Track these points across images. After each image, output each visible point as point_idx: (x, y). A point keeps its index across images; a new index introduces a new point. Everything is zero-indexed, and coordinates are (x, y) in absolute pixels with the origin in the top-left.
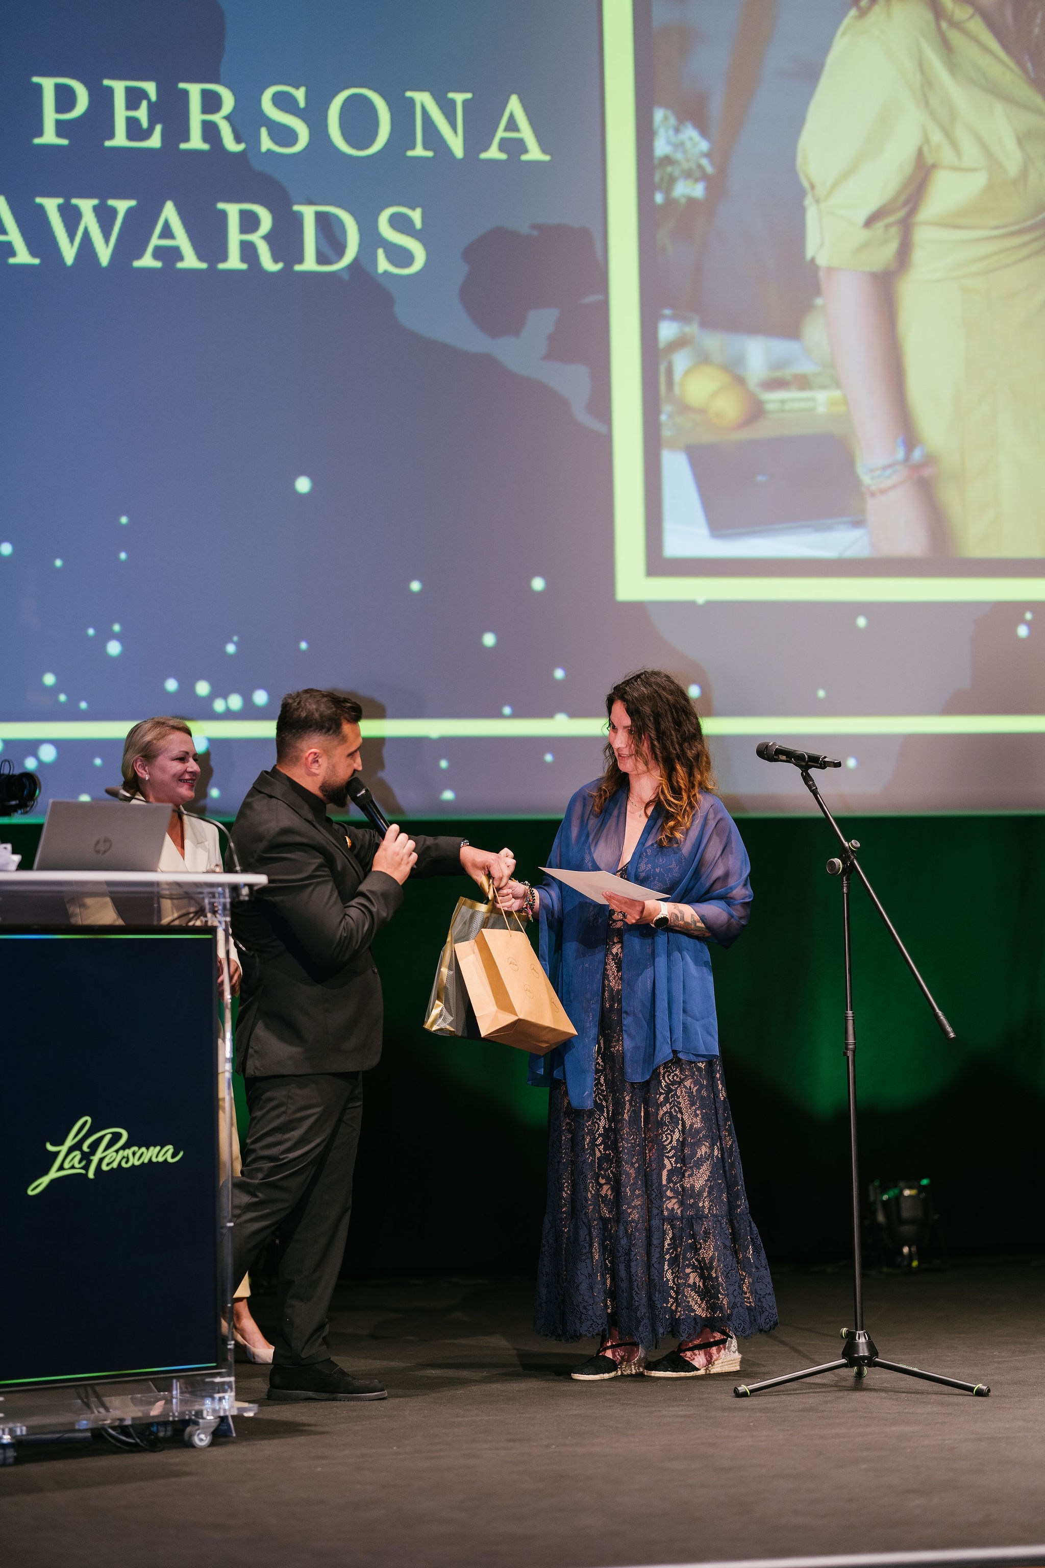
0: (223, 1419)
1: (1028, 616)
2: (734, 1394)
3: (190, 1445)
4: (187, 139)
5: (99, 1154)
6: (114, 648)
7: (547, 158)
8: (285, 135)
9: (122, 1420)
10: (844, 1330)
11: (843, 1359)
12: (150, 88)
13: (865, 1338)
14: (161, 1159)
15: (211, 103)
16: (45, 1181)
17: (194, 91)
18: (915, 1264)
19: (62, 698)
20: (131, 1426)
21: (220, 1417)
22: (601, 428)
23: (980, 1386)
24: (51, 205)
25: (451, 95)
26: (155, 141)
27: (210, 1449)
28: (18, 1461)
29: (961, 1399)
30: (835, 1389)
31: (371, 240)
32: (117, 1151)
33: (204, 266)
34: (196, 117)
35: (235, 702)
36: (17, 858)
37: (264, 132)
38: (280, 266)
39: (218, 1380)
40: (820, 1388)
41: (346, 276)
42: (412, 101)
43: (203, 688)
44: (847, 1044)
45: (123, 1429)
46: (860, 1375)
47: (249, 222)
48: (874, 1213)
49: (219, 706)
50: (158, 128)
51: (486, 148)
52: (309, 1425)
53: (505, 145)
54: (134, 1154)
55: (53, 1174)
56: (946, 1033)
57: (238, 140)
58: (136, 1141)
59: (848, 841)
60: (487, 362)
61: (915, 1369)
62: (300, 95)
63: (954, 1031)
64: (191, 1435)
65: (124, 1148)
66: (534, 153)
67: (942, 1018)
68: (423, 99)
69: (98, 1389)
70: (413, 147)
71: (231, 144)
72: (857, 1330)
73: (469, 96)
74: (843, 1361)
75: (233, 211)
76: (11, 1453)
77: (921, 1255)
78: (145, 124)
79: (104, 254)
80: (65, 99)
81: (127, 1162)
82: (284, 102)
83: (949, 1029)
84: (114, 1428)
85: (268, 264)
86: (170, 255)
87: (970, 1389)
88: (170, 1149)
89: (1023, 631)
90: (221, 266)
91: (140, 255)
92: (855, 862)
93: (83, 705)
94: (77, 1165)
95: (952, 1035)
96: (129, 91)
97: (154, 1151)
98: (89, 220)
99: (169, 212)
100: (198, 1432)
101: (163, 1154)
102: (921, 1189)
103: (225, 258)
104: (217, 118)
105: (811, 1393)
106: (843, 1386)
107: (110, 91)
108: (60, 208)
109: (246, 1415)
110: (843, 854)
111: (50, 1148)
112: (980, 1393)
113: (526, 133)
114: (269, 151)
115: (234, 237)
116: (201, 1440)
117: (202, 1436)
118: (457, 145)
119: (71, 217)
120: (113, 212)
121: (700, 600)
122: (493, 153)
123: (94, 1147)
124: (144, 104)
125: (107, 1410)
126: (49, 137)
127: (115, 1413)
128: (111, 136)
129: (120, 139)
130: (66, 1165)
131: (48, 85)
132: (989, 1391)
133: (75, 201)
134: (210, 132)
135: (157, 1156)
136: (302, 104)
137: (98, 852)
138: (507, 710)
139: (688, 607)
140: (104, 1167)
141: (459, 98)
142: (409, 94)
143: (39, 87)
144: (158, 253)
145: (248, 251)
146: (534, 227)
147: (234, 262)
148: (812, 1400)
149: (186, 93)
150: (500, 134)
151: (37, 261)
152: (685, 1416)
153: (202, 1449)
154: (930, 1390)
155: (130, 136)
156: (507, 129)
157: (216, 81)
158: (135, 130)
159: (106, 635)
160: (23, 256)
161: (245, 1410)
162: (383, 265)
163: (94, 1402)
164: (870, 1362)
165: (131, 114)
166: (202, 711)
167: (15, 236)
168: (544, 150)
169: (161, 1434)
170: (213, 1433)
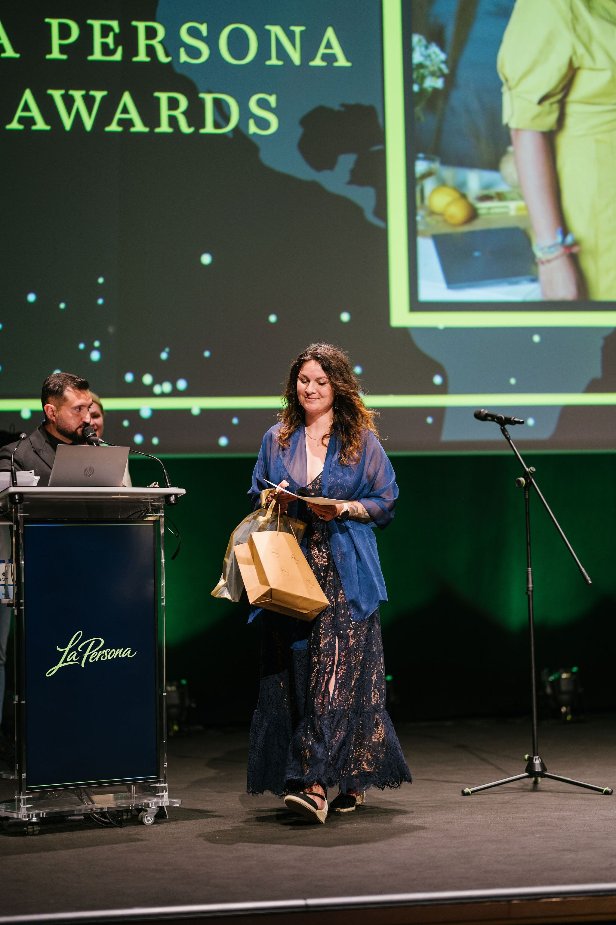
0: (162, 808)
2: (461, 794)
3: (142, 823)
4: (136, 54)
5: (87, 653)
6: (95, 356)
7: (350, 65)
8: (194, 52)
9: (102, 809)
10: (527, 756)
11: (526, 772)
12: (115, 24)
13: (539, 761)
14: (123, 656)
15: (151, 33)
16: (56, 668)
17: (141, 26)
18: (569, 717)
20: (107, 812)
21: (159, 807)
22: (381, 224)
23: (607, 789)
24: (57, 95)
25: (293, 28)
26: (118, 56)
27: (153, 826)
28: (41, 833)
29: (596, 796)
30: (522, 790)
31: (245, 113)
32: (98, 651)
33: (146, 130)
34: (142, 42)
35: (167, 387)
36: (38, 478)
37: (182, 50)
38: (191, 130)
39: (158, 785)
40: (512, 790)
41: (231, 136)
42: (269, 32)
43: (147, 379)
44: (528, 588)
45: (102, 814)
46: (536, 782)
47: (173, 104)
48: (544, 688)
49: (157, 389)
50: (120, 49)
51: (313, 59)
52: (211, 812)
53: (325, 57)
54: (108, 653)
55: (60, 665)
56: (586, 581)
57: (167, 55)
58: (109, 645)
59: (528, 467)
60: (314, 186)
61: (569, 779)
62: (203, 28)
63: (591, 580)
64: (142, 818)
65: (102, 649)
66: (342, 62)
67: (584, 572)
68: (276, 31)
69: (87, 790)
70: (270, 58)
71: (163, 58)
72: (534, 756)
73: (303, 28)
74: (526, 774)
75: (163, 97)
76: (37, 828)
77: (573, 712)
78: (112, 46)
79: (88, 123)
80: (65, 32)
81: (104, 658)
82: (194, 33)
83: (588, 578)
84: (97, 813)
85: (185, 128)
86: (127, 123)
87: (601, 791)
88: (129, 650)
90: (157, 130)
91: (109, 123)
92: (533, 480)
94: (74, 659)
95: (590, 582)
96: (102, 25)
97: (119, 651)
98: (79, 104)
99: (127, 98)
100: (147, 816)
101: (125, 653)
102: (573, 674)
103: (159, 125)
104: (155, 43)
105: (507, 793)
106: (526, 789)
107: (91, 27)
108: (62, 95)
109: (174, 806)
110: (526, 475)
111: (58, 649)
112: (607, 793)
113: (337, 50)
114: (185, 63)
115: (165, 113)
116: (148, 820)
117: (149, 818)
118: (296, 57)
119: (69, 102)
120: (93, 98)
121: (441, 327)
122: (318, 62)
123: (85, 648)
124: (111, 35)
125: (93, 803)
126: (56, 54)
127: (99, 806)
128: (92, 53)
129: (97, 55)
130: (68, 660)
131: (55, 23)
132: (612, 791)
133: (71, 92)
134: (151, 51)
135: (121, 654)
136: (205, 34)
137: (86, 475)
139: (433, 331)
140: (91, 661)
141: (298, 30)
143: (49, 25)
144: (121, 122)
145: (173, 121)
146: (343, 105)
148: (507, 797)
149: (136, 28)
150: (322, 50)
151: (49, 128)
152: (432, 807)
153: (149, 826)
154: (577, 791)
155: (103, 54)
156: (325, 48)
157: (154, 20)
158: (106, 50)
159: (90, 348)
160: (41, 125)
161: (174, 803)
162: (253, 129)
163: (85, 798)
164: (542, 775)
165: (105, 40)
166: (147, 392)
167: (35, 112)
168: (348, 60)
169: (125, 817)
170: (155, 816)
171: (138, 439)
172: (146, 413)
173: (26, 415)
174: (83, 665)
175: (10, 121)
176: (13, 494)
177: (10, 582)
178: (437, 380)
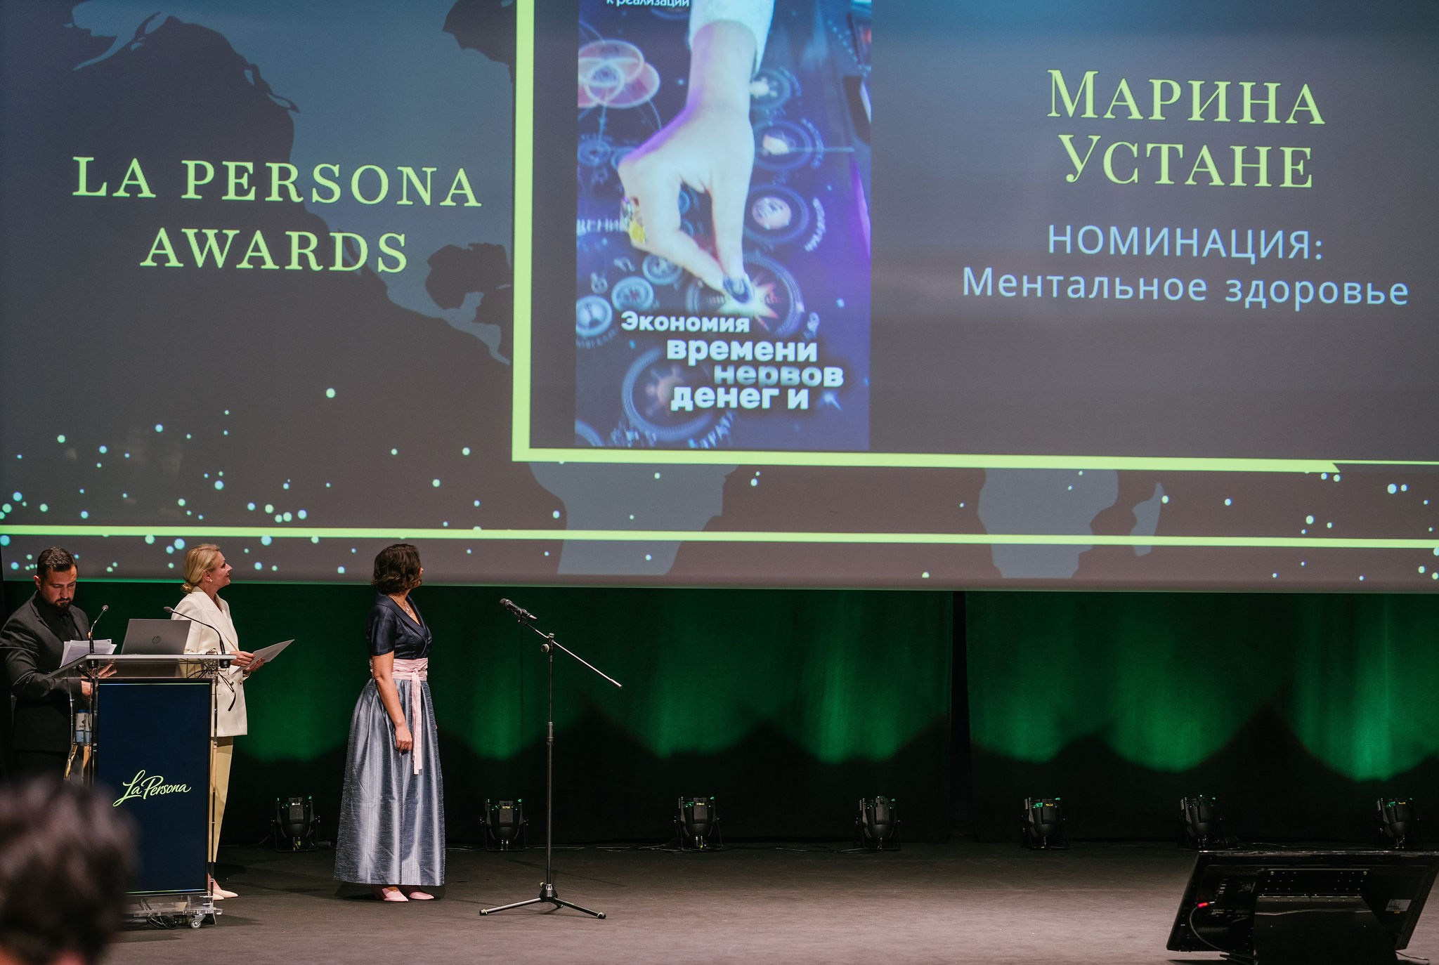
0: (207, 915)
1: (758, 474)
2: (478, 914)
3: (191, 927)
4: (270, 195)
5: (149, 788)
6: (219, 485)
7: (480, 205)
8: (327, 193)
9: (156, 914)
10: (541, 883)
12: (250, 166)
13: (551, 888)
14: (179, 791)
15: (284, 174)
16: (122, 800)
17: (275, 167)
19: (189, 513)
20: (161, 917)
21: (205, 914)
22: (506, 361)
23: (601, 913)
24: (191, 233)
25: (424, 169)
26: (251, 197)
27: (199, 929)
29: (588, 919)
31: (374, 252)
32: (158, 787)
33: (277, 267)
34: (275, 182)
35: (288, 517)
36: (115, 646)
37: (314, 191)
38: (321, 267)
41: (359, 273)
42: (401, 172)
43: (269, 509)
44: (550, 739)
45: (158, 918)
47: (304, 243)
48: (679, 815)
49: (278, 519)
50: (254, 189)
51: (444, 200)
52: (256, 920)
53: (454, 198)
54: (166, 788)
55: (126, 797)
57: (299, 195)
58: (168, 782)
60: (440, 322)
61: (573, 904)
62: (336, 169)
64: (190, 923)
65: (161, 785)
66: (472, 202)
68: (408, 171)
69: (145, 898)
70: (401, 199)
71: (295, 198)
72: (547, 883)
73: (435, 169)
74: (539, 899)
75: (295, 236)
77: (707, 840)
78: (246, 187)
79: (220, 261)
80: (200, 173)
81: (162, 792)
82: (326, 174)
84: (154, 918)
85: (314, 266)
86: (258, 261)
87: (596, 915)
88: (184, 786)
89: (754, 482)
90: (287, 268)
91: (241, 261)
93: (201, 517)
94: (137, 793)
96: (236, 167)
97: (176, 787)
98: (212, 242)
99: (258, 237)
100: (195, 921)
101: (183, 788)
102: (708, 802)
103: (289, 264)
104: (287, 183)
106: (535, 911)
107: (227, 167)
108: (195, 234)
111: (124, 784)
112: (601, 917)
113: (468, 190)
114: (317, 201)
115: (295, 251)
116: (196, 925)
117: (196, 923)
118: (426, 198)
119: (202, 240)
120: (226, 236)
121: (562, 462)
122: (448, 202)
123: (147, 784)
124: (246, 175)
125: (151, 909)
126: (191, 194)
127: (154, 910)
128: (226, 193)
129: (231, 195)
130: (132, 793)
131: (191, 165)
132: (605, 916)
133: (204, 231)
134: (283, 191)
136: (337, 175)
138: (445, 524)
139: (556, 464)
140: (151, 794)
141: (429, 170)
142: (399, 168)
143: (186, 166)
144: (251, 260)
145: (303, 259)
146: (470, 245)
147: (295, 265)
148: (512, 918)
149: (270, 169)
150: (453, 191)
151: (182, 265)
153: (196, 929)
155: (237, 194)
156: (455, 189)
157: (288, 163)
158: (240, 190)
159: (215, 478)
160: (174, 262)
161: (219, 911)
162: (381, 267)
163: (144, 905)
164: (552, 900)
165: (238, 181)
166: (269, 522)
167: (169, 250)
168: (478, 201)
169: (180, 922)
170: (202, 922)
171: (258, 566)
172: (266, 541)
173: (150, 540)
174: (144, 798)
175: (144, 259)
176: (90, 660)
177: (88, 729)
178: (556, 515)
